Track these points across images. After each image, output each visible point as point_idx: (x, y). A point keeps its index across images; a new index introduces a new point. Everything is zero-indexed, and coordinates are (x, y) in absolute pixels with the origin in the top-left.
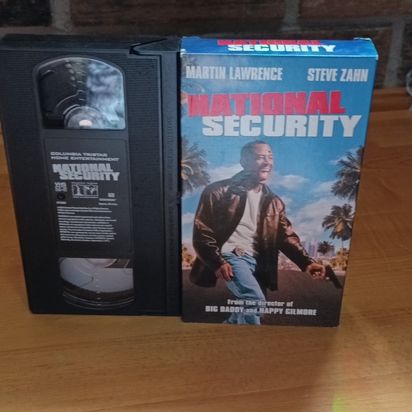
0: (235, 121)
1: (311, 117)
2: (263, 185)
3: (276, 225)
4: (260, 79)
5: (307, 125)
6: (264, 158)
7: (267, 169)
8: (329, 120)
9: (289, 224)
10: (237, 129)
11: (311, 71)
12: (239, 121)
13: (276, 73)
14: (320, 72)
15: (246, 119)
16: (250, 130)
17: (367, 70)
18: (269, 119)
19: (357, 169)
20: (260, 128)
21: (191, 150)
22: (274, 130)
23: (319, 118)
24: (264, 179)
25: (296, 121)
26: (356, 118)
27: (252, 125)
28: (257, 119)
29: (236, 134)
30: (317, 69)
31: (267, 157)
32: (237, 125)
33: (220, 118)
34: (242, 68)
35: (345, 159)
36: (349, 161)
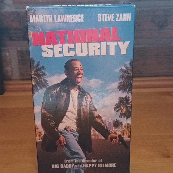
0: (60, 47)
1: (102, 43)
2: (79, 86)
3: (88, 110)
4: (72, 21)
5: (100, 48)
6: (78, 70)
7: (80, 76)
8: (112, 45)
9: (96, 110)
10: (61, 52)
11: (100, 15)
12: (62, 47)
13: (80, 18)
14: (105, 16)
15: (66, 46)
16: (69, 53)
17: (130, 14)
18: (78, 45)
19: (130, 74)
20: (74, 51)
21: (37, 66)
22: (82, 52)
23: (106, 43)
24: (79, 83)
25: (94, 46)
26: (127, 43)
27: (70, 49)
28: (72, 46)
29: (61, 55)
30: (102, 15)
31: (79, 69)
32: (61, 49)
33: (51, 46)
34: (61, 15)
35: (123, 68)
36: (125, 69)
